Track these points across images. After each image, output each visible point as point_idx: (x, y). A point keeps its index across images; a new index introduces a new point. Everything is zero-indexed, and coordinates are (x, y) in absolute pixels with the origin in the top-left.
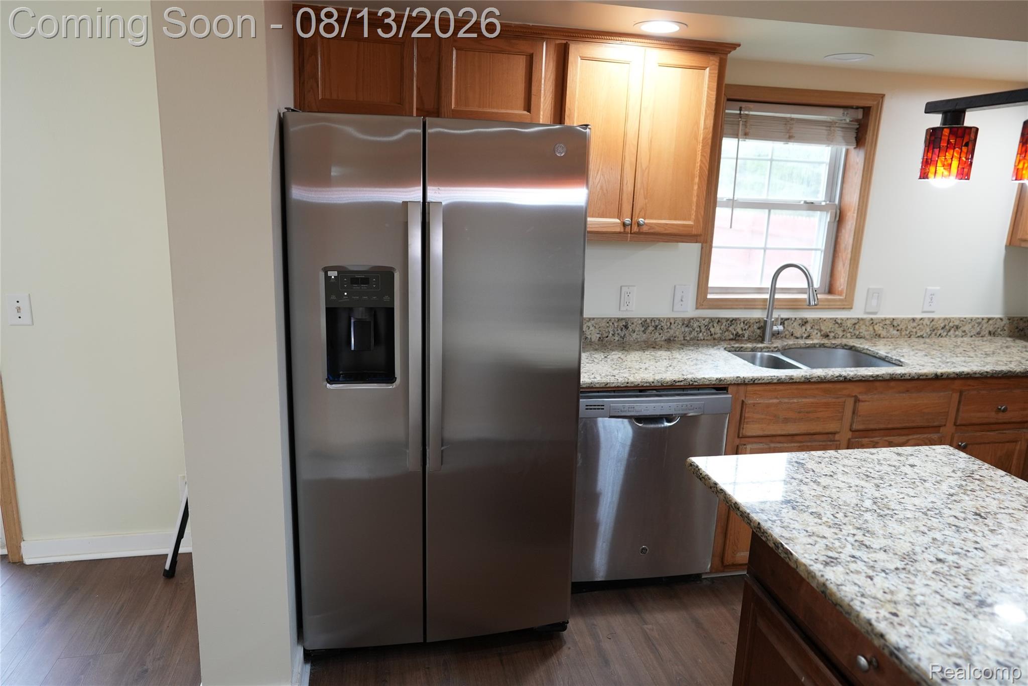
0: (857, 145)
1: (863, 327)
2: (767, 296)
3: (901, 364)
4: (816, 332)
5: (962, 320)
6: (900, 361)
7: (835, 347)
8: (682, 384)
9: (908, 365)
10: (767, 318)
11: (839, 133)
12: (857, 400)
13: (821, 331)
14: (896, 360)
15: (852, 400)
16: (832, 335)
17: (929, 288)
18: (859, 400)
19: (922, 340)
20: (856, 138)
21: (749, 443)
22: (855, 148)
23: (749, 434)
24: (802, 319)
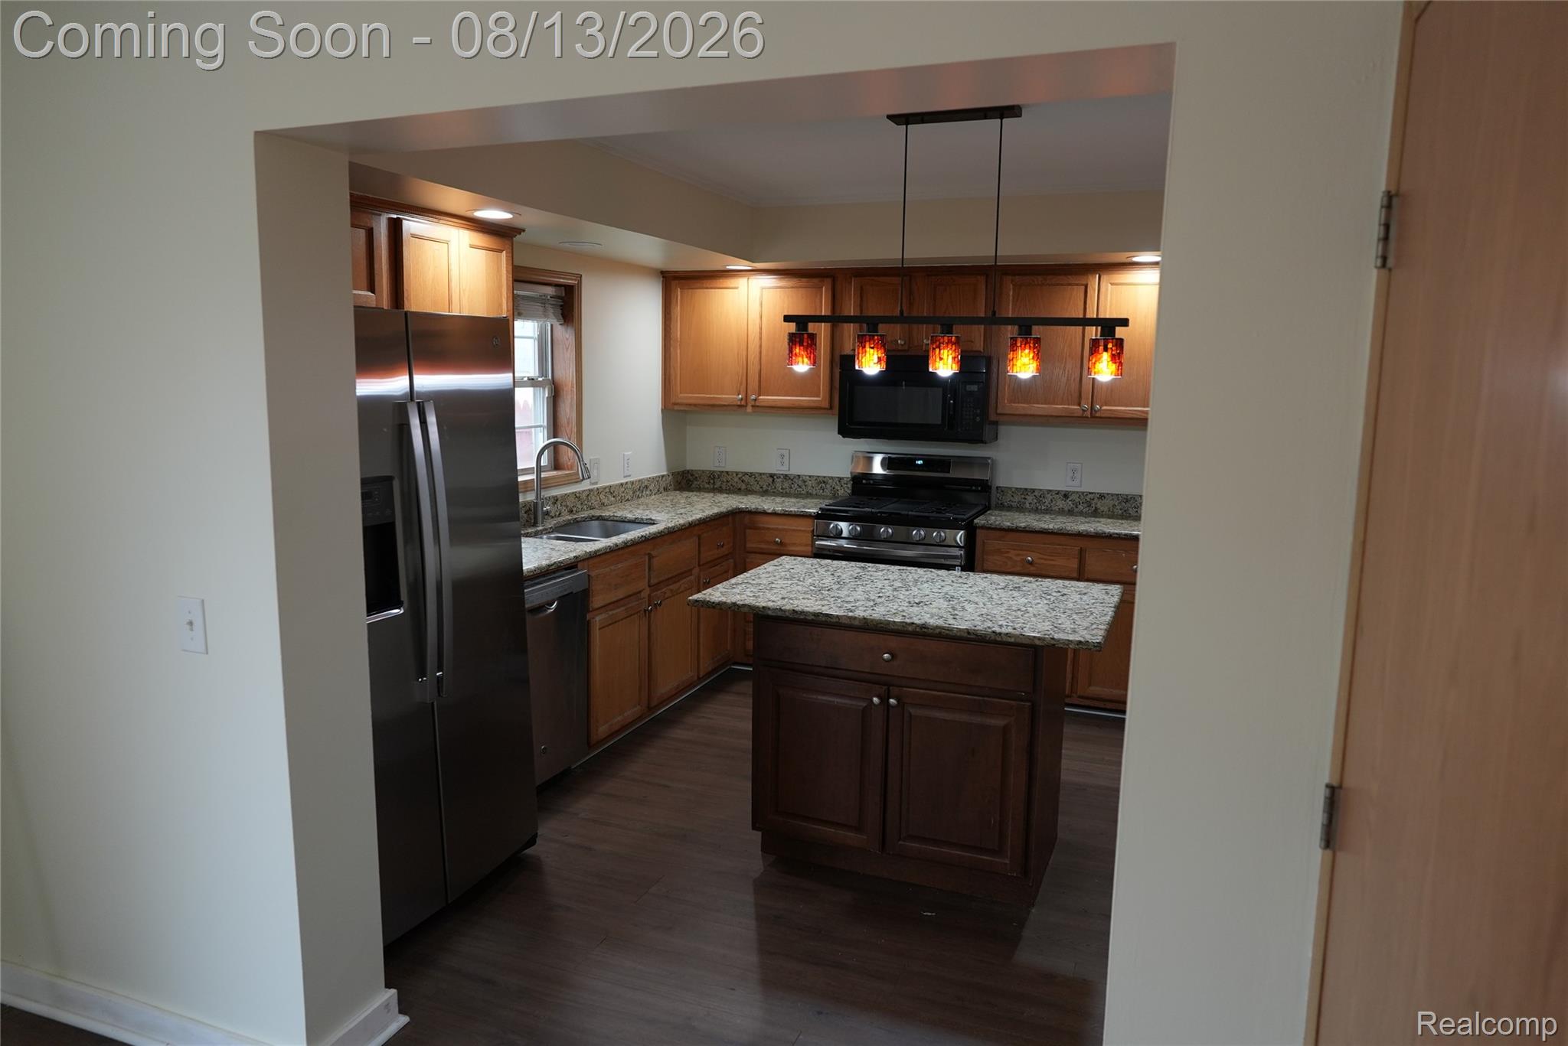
0: (565, 321)
1: (593, 498)
2: (533, 477)
3: (652, 522)
4: (564, 508)
5: (648, 480)
6: (651, 520)
7: (585, 520)
8: (553, 567)
9: (660, 521)
10: (537, 499)
11: (551, 311)
12: (651, 557)
13: (567, 506)
14: (647, 519)
15: (647, 557)
16: (574, 509)
17: (626, 453)
18: (653, 557)
19: (629, 503)
20: (562, 314)
21: (597, 615)
22: (561, 324)
23: (596, 606)
24: (553, 497)
